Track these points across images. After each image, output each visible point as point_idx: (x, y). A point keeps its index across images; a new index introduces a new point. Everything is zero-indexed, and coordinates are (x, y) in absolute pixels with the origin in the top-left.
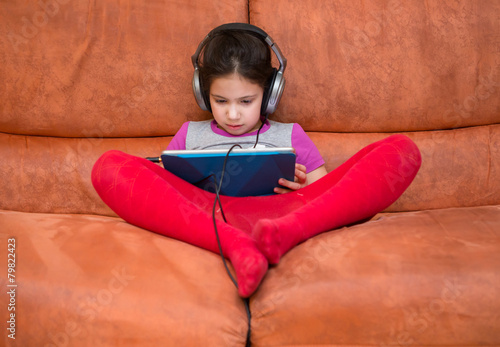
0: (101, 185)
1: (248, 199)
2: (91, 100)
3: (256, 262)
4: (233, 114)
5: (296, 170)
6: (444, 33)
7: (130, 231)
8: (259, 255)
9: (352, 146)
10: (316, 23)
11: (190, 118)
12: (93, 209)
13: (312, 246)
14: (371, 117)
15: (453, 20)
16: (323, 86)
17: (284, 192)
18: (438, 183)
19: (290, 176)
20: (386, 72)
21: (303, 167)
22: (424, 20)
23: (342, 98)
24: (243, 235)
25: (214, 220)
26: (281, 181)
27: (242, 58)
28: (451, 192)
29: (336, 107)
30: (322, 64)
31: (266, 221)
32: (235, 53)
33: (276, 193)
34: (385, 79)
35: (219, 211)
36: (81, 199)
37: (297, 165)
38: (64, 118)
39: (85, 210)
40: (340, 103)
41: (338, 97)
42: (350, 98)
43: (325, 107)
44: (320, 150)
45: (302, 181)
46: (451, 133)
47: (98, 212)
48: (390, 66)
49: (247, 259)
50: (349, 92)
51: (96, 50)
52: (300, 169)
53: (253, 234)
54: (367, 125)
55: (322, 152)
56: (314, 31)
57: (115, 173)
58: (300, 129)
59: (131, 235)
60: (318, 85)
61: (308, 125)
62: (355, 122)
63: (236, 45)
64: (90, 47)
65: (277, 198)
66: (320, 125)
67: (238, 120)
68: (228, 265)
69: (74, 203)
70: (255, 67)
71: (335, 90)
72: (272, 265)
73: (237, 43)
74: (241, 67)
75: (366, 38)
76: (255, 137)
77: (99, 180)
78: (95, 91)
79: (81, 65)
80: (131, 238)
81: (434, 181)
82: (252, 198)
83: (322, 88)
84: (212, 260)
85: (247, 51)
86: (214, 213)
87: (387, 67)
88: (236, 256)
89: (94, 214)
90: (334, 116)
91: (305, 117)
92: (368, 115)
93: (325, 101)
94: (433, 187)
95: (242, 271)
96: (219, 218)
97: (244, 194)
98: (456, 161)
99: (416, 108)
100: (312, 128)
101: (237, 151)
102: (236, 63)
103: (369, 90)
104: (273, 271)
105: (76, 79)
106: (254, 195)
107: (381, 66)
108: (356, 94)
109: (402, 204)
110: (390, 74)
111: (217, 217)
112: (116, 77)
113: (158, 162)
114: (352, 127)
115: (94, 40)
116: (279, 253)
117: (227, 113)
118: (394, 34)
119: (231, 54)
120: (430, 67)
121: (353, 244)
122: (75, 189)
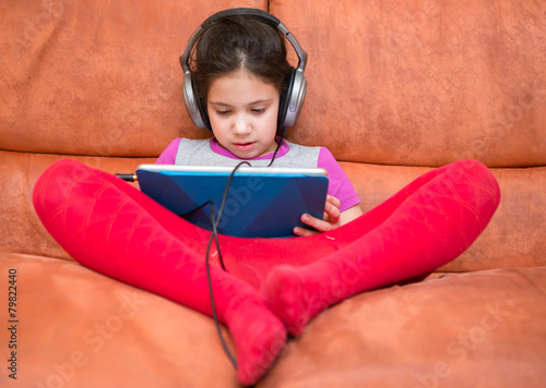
0: (46, 209)
1: (257, 241)
2: (52, 103)
3: (268, 329)
4: (241, 127)
5: (328, 204)
6: (519, 42)
7: (81, 276)
8: (273, 319)
9: (396, 181)
10: (355, 22)
11: (183, 133)
12: (43, 248)
13: (352, 310)
14: (422, 146)
15: (531, 28)
16: (361, 101)
17: (308, 233)
18: (509, 236)
19: (319, 210)
20: (444, 88)
21: (337, 201)
22: (495, 26)
23: (386, 119)
24: (248, 289)
25: (207, 266)
26: (305, 217)
27: (249, 49)
28: (527, 249)
29: (377, 130)
30: (361, 73)
31: (286, 269)
32: (241, 43)
33: (297, 236)
34: (443, 97)
35: (215, 254)
36: (27, 234)
37: (328, 197)
38: (13, 124)
39: (31, 249)
40: (382, 126)
41: (380, 117)
42: (396, 120)
43: (363, 129)
44: (354, 185)
45: (333, 219)
46: (526, 172)
47: (49, 252)
48: (449, 81)
49: (254, 325)
50: (395, 112)
51: (63, 38)
52: (332, 203)
53: (262, 290)
54: (417, 156)
55: (357, 187)
56: (352, 31)
57: (66, 190)
58: (329, 156)
59: (81, 282)
60: (354, 100)
61: (340, 153)
62: (401, 151)
63: (241, 33)
64: (55, 34)
65: (297, 241)
66: (354, 153)
67: (248, 134)
68: (224, 334)
69: (17, 239)
70: (269, 61)
71: (376, 108)
72: (291, 336)
73: (242, 30)
74: (249, 61)
75: (419, 44)
76: (270, 161)
77: (42, 202)
78: (58, 91)
79: (42, 55)
80: (80, 286)
81: (504, 233)
82: (264, 240)
83: (360, 105)
84: (201, 326)
85: (256, 41)
86: (208, 257)
87: (445, 82)
88: (236, 320)
89: (44, 255)
90: (374, 141)
91: (336, 141)
92: (418, 143)
93: (363, 122)
94: (503, 240)
95: (243, 344)
96: (215, 264)
97: (251, 233)
98: (533, 208)
99: (482, 138)
100: (345, 156)
101: (244, 170)
102: (242, 56)
103: (421, 110)
104: (292, 345)
105: (33, 74)
106: (267, 237)
107: (437, 81)
108: (404, 114)
109: (461, 262)
110: (448, 91)
111: (211, 263)
112: (88, 74)
113: (132, 180)
114: (397, 158)
115: (61, 25)
116: (305, 317)
117: (233, 126)
118: (455, 40)
119: (235, 44)
120: (500, 85)
121: (414, 310)
122: (20, 221)
